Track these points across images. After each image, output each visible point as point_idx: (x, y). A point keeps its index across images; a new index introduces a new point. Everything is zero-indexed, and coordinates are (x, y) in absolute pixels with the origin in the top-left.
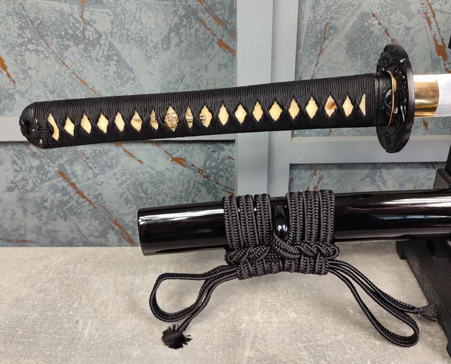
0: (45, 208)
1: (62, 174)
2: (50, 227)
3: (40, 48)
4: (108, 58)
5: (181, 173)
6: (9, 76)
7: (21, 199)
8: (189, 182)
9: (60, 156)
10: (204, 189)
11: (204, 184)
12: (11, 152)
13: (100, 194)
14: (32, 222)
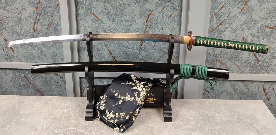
0: (20, 86)
1: (25, 77)
2: (21, 92)
3: (22, 47)
4: (39, 50)
5: (57, 78)
6: (14, 53)
7: (13, 84)
8: (59, 80)
9: (25, 73)
10: (63, 82)
11: (62, 81)
12: (12, 71)
13: (35, 83)
14: (16, 90)
